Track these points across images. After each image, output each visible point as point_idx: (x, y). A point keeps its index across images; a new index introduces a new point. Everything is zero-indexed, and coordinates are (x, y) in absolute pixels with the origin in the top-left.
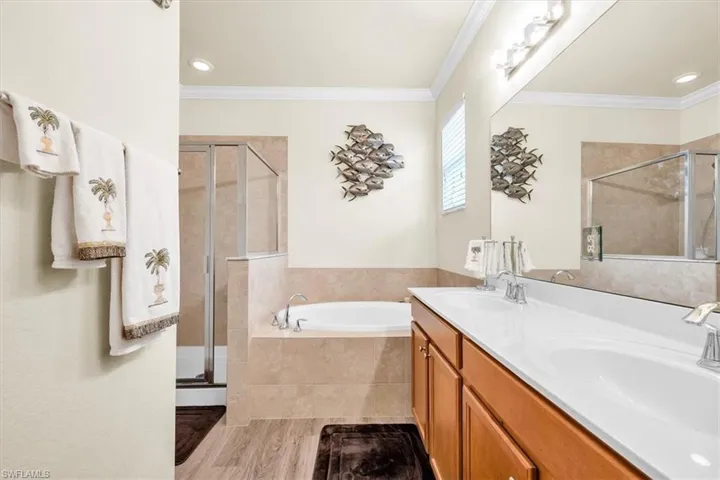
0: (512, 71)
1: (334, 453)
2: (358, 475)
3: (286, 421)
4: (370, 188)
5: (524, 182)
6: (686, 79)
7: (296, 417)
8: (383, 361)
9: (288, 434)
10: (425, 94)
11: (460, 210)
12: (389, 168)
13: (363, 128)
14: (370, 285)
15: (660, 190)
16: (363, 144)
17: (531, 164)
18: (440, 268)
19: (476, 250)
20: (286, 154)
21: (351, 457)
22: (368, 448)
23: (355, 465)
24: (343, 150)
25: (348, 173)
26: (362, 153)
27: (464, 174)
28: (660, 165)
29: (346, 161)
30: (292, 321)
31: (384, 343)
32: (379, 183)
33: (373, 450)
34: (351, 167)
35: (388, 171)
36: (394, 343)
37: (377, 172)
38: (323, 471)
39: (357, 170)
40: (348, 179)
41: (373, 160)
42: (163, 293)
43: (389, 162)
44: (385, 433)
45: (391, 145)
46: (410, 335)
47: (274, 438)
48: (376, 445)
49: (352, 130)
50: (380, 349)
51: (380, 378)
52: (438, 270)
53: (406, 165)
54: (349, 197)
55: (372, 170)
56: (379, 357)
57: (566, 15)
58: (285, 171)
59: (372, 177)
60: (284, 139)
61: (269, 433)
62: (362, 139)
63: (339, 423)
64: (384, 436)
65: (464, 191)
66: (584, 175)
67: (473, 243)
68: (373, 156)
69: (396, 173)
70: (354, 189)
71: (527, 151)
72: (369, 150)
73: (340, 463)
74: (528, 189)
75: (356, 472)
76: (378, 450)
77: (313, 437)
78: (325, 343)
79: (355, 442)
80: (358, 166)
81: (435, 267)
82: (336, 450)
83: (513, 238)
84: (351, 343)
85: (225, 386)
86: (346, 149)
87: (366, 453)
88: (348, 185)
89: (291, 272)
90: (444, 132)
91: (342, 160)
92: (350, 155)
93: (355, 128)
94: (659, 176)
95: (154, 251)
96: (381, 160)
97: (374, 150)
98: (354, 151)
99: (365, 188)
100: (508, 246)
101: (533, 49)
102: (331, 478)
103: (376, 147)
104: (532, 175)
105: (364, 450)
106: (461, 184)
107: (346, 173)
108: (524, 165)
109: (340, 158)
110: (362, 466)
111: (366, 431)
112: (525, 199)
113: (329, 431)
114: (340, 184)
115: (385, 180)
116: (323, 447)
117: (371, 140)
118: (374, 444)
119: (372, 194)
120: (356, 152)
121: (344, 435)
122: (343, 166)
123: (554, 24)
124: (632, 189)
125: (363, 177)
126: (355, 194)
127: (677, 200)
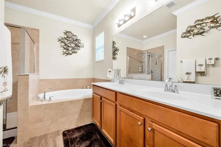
0: (119, 26)
1: (70, 139)
2: (80, 142)
3: (46, 134)
4: (73, 52)
5: (115, 55)
6: (145, 37)
7: (51, 132)
8: (82, 106)
9: (49, 138)
10: (90, 26)
11: (102, 61)
12: (79, 47)
13: (70, 32)
14: (72, 84)
15: (140, 60)
16: (70, 37)
17: (116, 51)
18: (94, 78)
19: (110, 72)
20: (38, 36)
21: (76, 138)
22: (81, 134)
23: (78, 140)
24: (63, 38)
25: (65, 47)
26: (70, 41)
27: (103, 51)
28: (140, 55)
29: (64, 43)
30: (47, 98)
31: (83, 100)
32: (76, 51)
33: (83, 134)
34: (66, 45)
35: (79, 48)
36: (86, 100)
37: (75, 48)
38: (67, 145)
39: (68, 46)
40: (65, 48)
41: (74, 43)
42: (7, 86)
43: (79, 45)
44: (85, 128)
45: (80, 40)
46: (92, 97)
47: (43, 141)
48: (83, 132)
49: (66, 32)
50: (82, 102)
51: (82, 112)
52: (93, 78)
53: (84, 47)
54: (65, 55)
55: (74, 47)
56: (81, 105)
57: (134, 16)
58: (38, 42)
59: (73, 49)
60: (38, 30)
61: (40, 141)
62: (70, 36)
63: (68, 129)
64: (85, 129)
65: (103, 56)
66: (127, 55)
67: (109, 70)
68: (73, 42)
69: (81, 49)
70: (67, 52)
71: (116, 47)
72: (73, 40)
73: (73, 141)
74: (116, 57)
75: (79, 141)
76: (84, 133)
77: (60, 136)
78: (62, 103)
79: (75, 133)
80: (69, 45)
81: (93, 77)
82: (70, 137)
83: (118, 69)
84: (72, 102)
85: (16, 128)
86: (64, 38)
87: (81, 135)
88: (65, 51)
89: (41, 80)
90: (96, 38)
91: (62, 42)
92: (66, 41)
93: (67, 32)
94: (140, 57)
95: (3, 67)
96: (76, 44)
97: (74, 40)
98: (67, 39)
99: (71, 52)
100: (117, 70)
101: (125, 22)
102: (71, 146)
103: (75, 40)
104: (117, 54)
105: (80, 134)
106: (103, 54)
107: (64, 46)
108: (115, 51)
109: (62, 41)
110: (80, 139)
111: (78, 129)
112: (115, 59)
113: (66, 132)
114: (61, 50)
115: (78, 51)
116: (65, 138)
117: (73, 37)
118: (82, 132)
119: (73, 54)
120: (68, 40)
121: (72, 132)
122: (63, 44)
123: (131, 17)
124: (136, 59)
125: (70, 49)
126: (67, 54)
127: (142, 62)
